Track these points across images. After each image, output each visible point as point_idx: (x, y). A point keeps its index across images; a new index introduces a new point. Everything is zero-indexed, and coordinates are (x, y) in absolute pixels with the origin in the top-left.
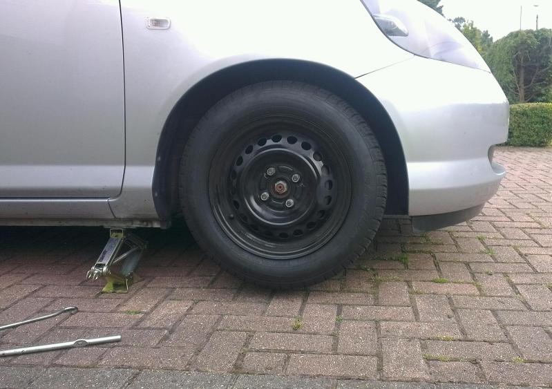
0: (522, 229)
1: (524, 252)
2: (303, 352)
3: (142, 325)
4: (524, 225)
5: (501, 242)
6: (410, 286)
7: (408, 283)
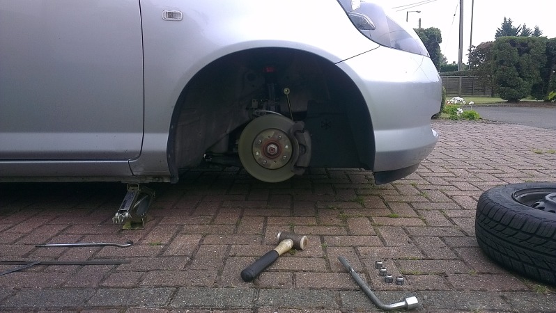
0: (441, 177)
1: (449, 194)
2: (305, 271)
3: (166, 253)
4: (443, 175)
5: (430, 187)
6: (371, 221)
7: (369, 218)
